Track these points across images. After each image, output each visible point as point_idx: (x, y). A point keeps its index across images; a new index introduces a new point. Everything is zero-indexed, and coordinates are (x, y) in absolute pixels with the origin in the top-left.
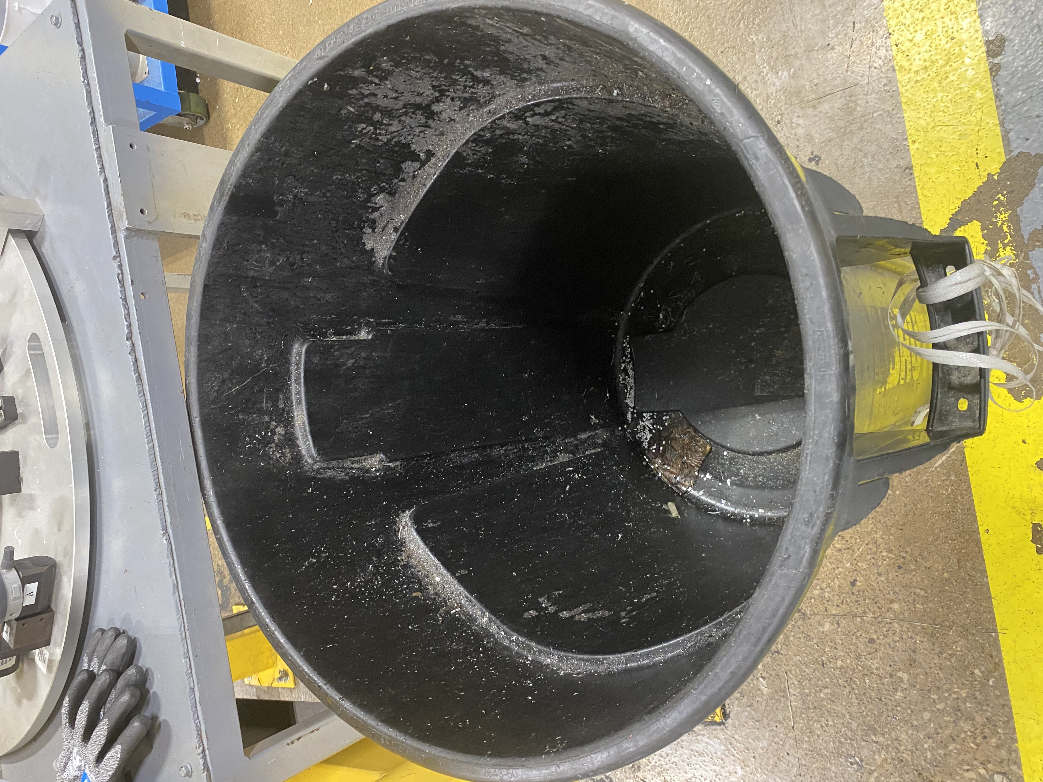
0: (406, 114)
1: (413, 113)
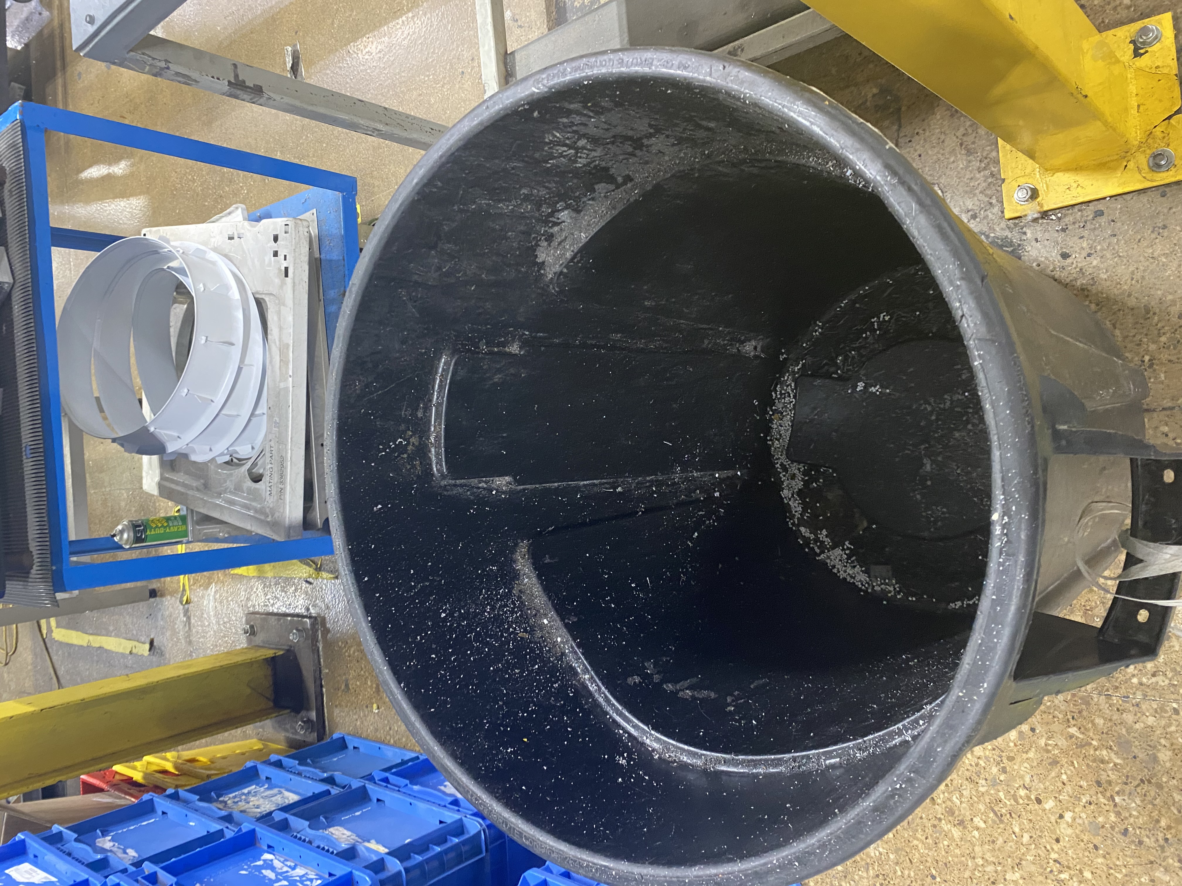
0: (613, 143)
1: (621, 143)
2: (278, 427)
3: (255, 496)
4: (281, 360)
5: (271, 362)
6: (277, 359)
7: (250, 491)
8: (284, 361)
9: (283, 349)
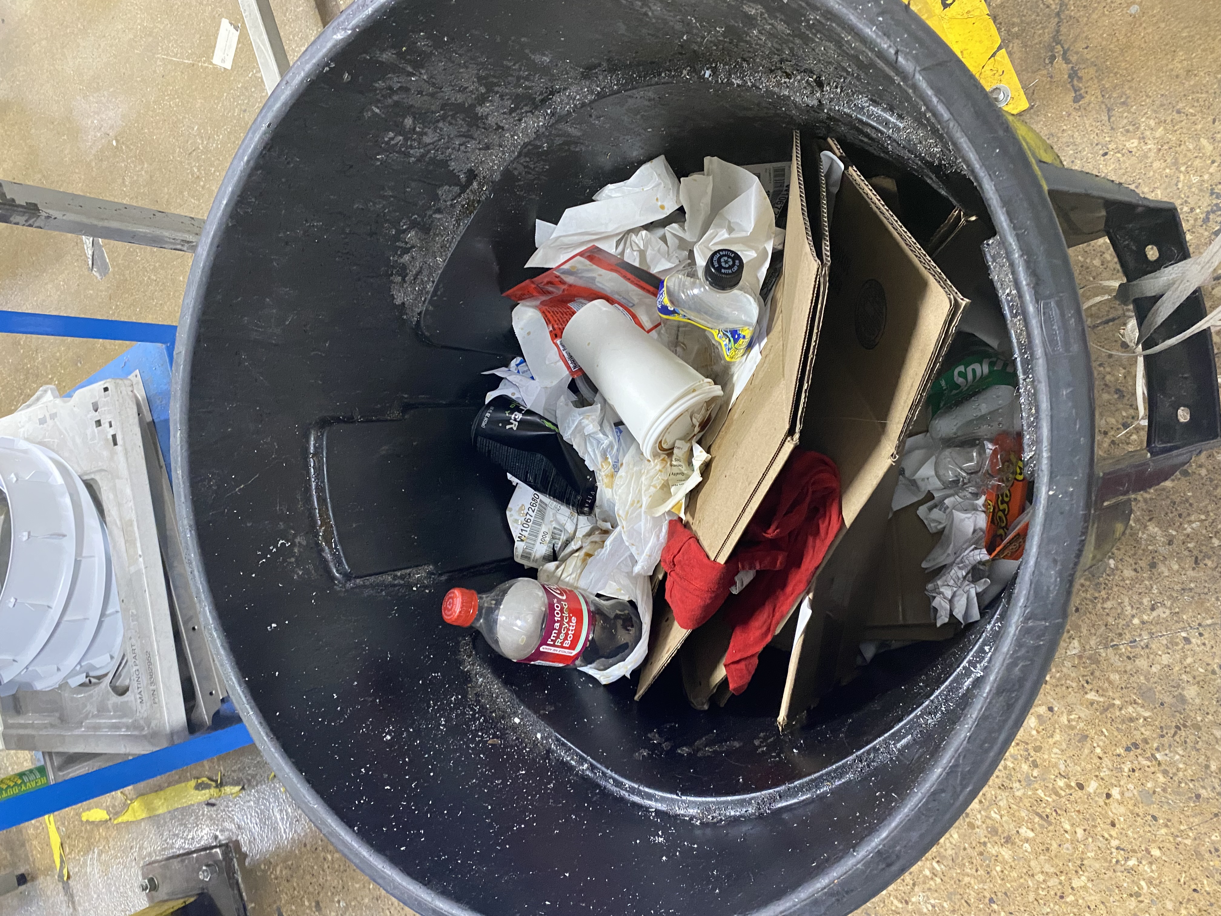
0: (443, 118)
1: (452, 117)
2: (137, 620)
3: (123, 711)
4: (126, 542)
5: (114, 547)
6: (121, 542)
7: (116, 708)
8: (130, 542)
9: (126, 529)
